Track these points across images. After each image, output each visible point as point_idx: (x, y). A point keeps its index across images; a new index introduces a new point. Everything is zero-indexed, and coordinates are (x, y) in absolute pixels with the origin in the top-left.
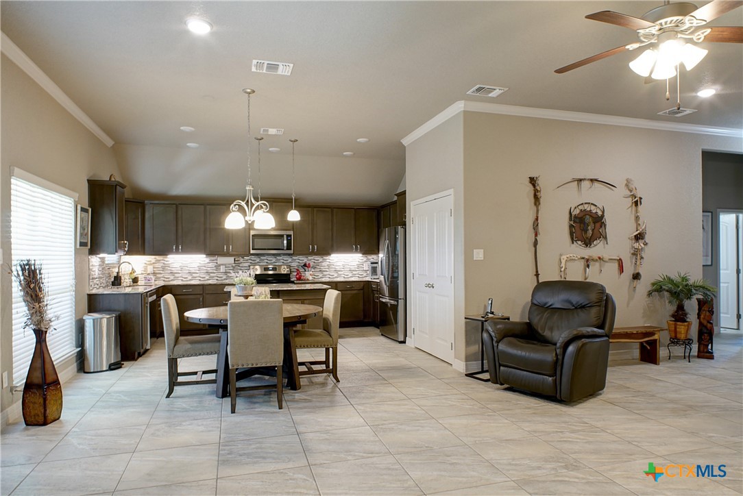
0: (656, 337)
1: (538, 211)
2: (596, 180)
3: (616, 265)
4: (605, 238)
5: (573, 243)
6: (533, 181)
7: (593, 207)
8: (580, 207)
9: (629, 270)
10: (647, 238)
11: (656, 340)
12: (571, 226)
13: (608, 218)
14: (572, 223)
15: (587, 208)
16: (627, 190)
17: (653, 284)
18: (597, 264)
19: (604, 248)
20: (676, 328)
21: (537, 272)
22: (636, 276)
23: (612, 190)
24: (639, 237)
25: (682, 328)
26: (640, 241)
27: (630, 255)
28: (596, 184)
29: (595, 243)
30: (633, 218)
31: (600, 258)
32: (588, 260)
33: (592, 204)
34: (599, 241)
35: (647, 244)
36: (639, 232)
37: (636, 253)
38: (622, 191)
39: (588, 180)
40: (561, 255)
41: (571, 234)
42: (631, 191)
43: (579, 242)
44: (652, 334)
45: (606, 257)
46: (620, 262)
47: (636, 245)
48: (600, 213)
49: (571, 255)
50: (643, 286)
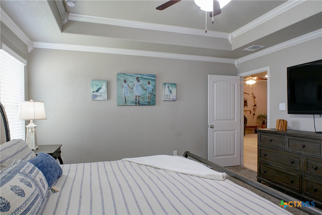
2: (245, 93)
3: (250, 112)
4: (247, 106)
9: (252, 113)
10: (257, 106)
17: (258, 116)
18: (245, 112)
22: (254, 114)
23: (249, 95)
24: (255, 106)
30: (253, 101)
36: (255, 104)
37: (254, 109)
38: (251, 95)
42: (253, 95)
45: (247, 110)
47: (254, 107)
48: (246, 100)
50: (256, 117)
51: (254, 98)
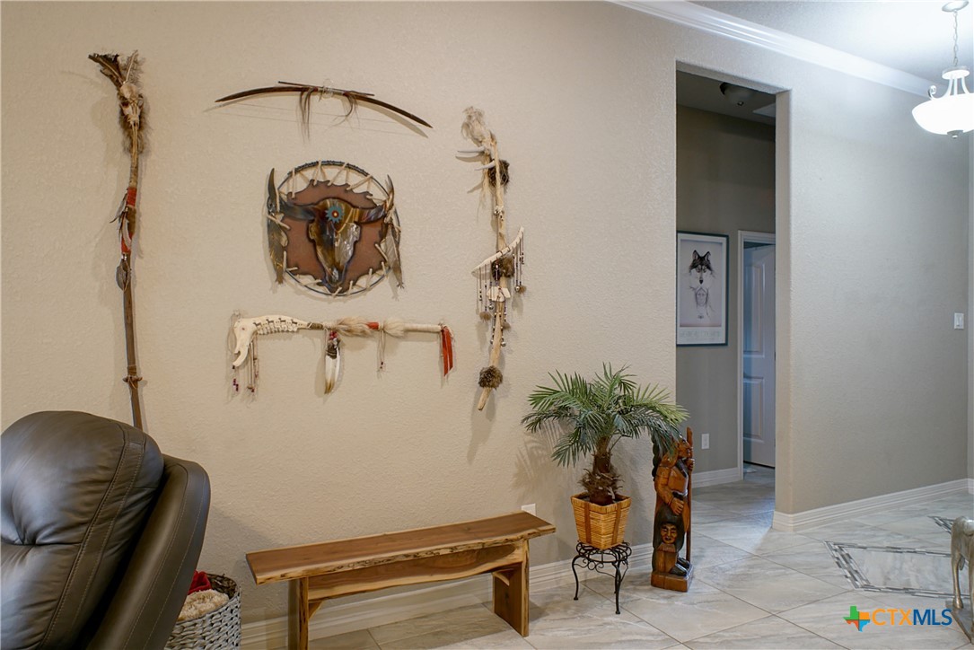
0: (517, 556)
1: (135, 171)
2: (365, 98)
3: (435, 346)
4: (397, 269)
5: (280, 280)
6: (111, 65)
7: (354, 179)
8: (309, 174)
9: (471, 358)
10: (527, 274)
11: (520, 563)
12: (272, 228)
13: (407, 215)
14: (278, 219)
15: (335, 176)
16: (470, 141)
17: (536, 399)
18: (372, 345)
19: (395, 296)
20: (587, 518)
21: (132, 369)
22: (490, 378)
23: (424, 135)
24: (502, 270)
25: (603, 519)
26: (503, 281)
27: (477, 319)
28: (363, 110)
29: (363, 282)
30: (487, 217)
31: (374, 327)
32: (334, 333)
33: (349, 167)
34: (375, 278)
35: (521, 290)
36: (499, 255)
37: (493, 314)
38: (448, 139)
39: (336, 93)
40: (237, 316)
41: (277, 250)
42: (479, 142)
43: (308, 280)
44: (507, 548)
45: (394, 322)
46: (446, 338)
47: (494, 293)
48: (378, 196)
49: (275, 318)
50: (513, 404)
51: (498, 175)
